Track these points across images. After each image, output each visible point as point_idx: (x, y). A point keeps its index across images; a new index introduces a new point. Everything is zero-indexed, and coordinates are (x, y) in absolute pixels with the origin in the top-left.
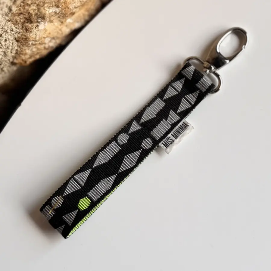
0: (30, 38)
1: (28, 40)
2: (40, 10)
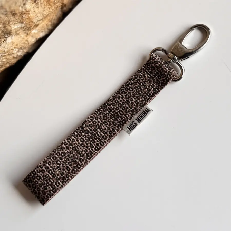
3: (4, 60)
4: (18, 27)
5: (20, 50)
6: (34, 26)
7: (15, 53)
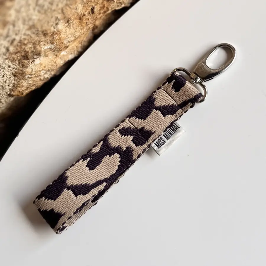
0: (26, 72)
1: (24, 74)
2: (36, 48)
3: (30, 82)
4: (48, 48)
5: (47, 73)
6: (64, 47)
7: (42, 75)
